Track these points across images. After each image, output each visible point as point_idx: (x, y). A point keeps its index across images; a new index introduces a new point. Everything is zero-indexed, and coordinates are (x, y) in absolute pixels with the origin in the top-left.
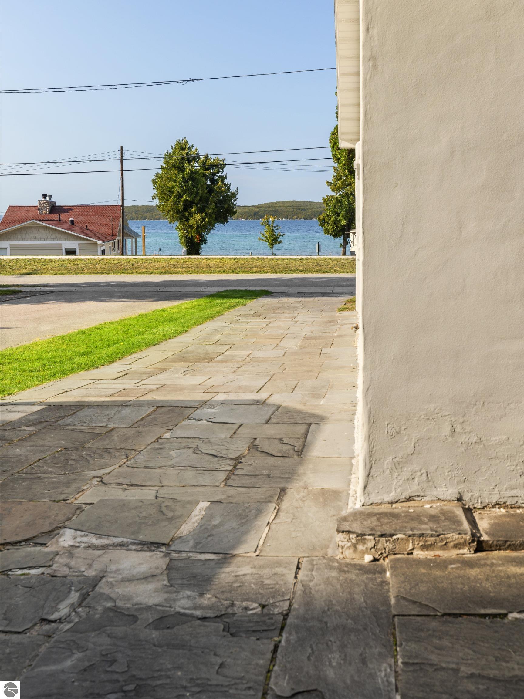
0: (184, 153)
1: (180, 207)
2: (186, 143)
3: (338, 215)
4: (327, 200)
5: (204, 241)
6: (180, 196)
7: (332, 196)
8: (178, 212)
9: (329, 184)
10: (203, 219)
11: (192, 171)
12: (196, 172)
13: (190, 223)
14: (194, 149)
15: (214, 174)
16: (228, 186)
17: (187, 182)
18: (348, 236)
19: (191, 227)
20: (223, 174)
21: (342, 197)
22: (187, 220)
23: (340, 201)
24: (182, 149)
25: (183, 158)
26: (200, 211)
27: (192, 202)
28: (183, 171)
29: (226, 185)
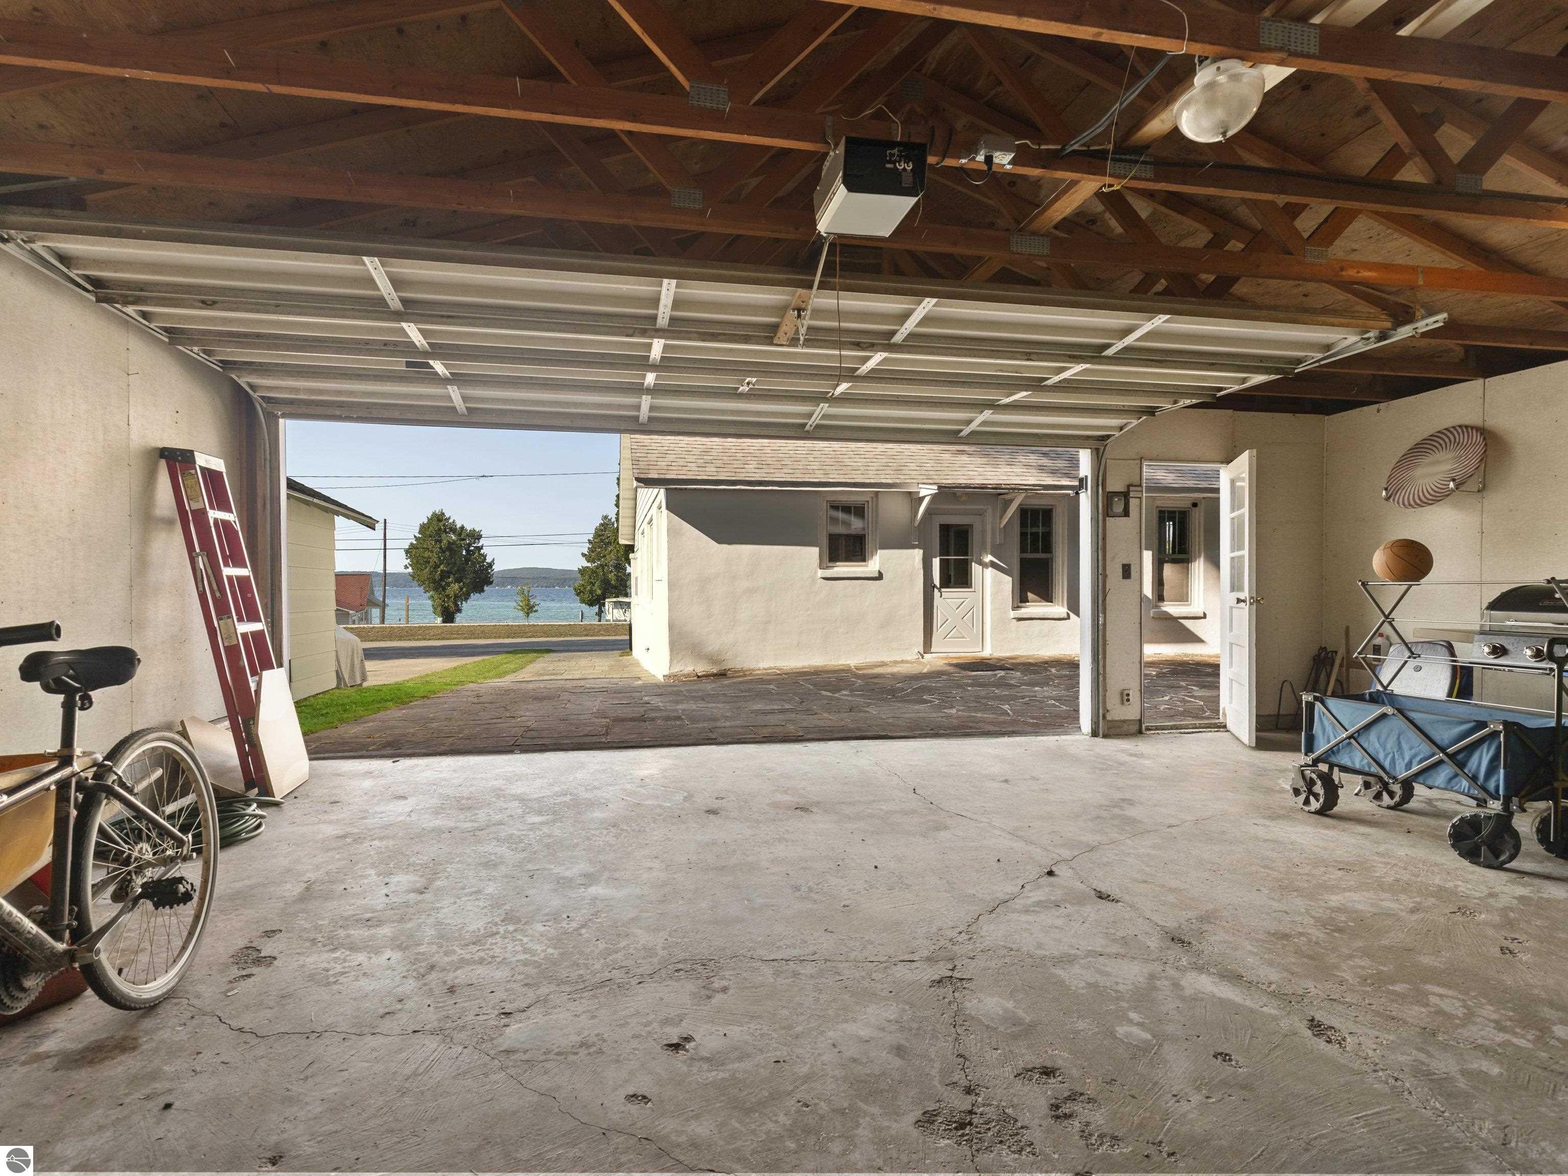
0: (441, 524)
1: (437, 577)
2: (443, 514)
3: (594, 585)
4: (583, 571)
5: (459, 611)
6: (437, 566)
7: (587, 567)
8: (434, 582)
9: (584, 555)
10: (461, 589)
11: (449, 542)
12: (454, 543)
13: (447, 592)
14: (451, 521)
15: (469, 545)
16: (485, 557)
17: (444, 552)
18: (604, 605)
19: (448, 596)
20: (480, 544)
21: (597, 567)
22: (444, 589)
23: (595, 572)
24: (440, 520)
25: (440, 529)
26: (458, 580)
27: (449, 572)
28: (440, 541)
29: (483, 555)
